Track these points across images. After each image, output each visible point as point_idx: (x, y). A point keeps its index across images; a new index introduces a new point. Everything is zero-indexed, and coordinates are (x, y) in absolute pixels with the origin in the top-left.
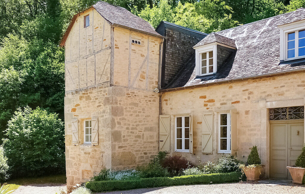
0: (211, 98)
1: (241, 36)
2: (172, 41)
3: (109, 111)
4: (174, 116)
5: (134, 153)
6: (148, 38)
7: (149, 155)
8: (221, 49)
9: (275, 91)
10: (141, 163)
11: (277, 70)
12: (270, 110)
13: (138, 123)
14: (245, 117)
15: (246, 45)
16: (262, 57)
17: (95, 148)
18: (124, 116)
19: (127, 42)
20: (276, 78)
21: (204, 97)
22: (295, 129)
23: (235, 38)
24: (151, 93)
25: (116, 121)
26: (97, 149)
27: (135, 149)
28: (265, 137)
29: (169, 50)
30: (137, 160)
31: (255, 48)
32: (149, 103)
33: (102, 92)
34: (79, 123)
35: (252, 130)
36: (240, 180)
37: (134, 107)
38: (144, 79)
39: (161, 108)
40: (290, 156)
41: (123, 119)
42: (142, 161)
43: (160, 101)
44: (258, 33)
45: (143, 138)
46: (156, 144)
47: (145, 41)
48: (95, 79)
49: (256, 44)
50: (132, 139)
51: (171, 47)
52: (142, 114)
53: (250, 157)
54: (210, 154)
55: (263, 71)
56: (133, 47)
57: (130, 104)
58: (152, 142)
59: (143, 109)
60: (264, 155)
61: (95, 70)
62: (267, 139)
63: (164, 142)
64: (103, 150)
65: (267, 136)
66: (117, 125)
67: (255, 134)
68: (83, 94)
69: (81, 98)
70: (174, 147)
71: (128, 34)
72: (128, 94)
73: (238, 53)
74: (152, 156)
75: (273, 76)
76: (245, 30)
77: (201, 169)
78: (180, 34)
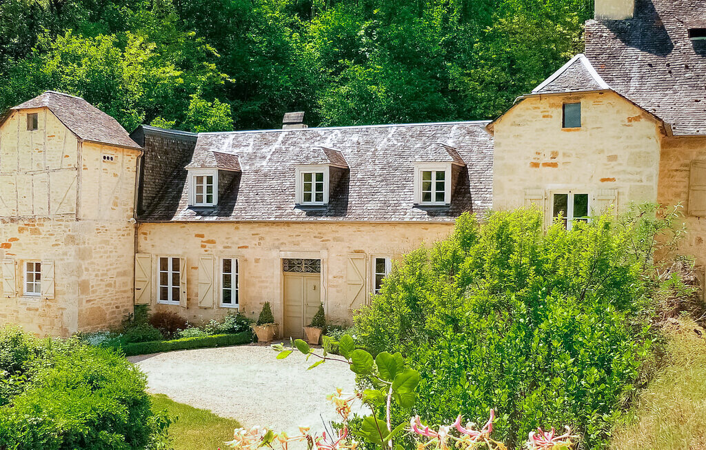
0: (211, 238)
1: (245, 150)
2: (152, 151)
3: (73, 253)
4: (157, 256)
5: (104, 307)
6: (123, 151)
7: (122, 309)
8: (223, 175)
9: (290, 239)
10: (112, 321)
11: (292, 217)
12: (284, 260)
13: (109, 267)
14: (255, 266)
15: (254, 168)
16: (275, 192)
17: (48, 303)
18: (92, 260)
19: (97, 159)
20: (291, 225)
21: (202, 236)
22: (311, 283)
23: (238, 151)
24: (125, 224)
25: (83, 266)
26: (51, 304)
27: (105, 303)
28: (279, 292)
29: (149, 165)
30: (108, 317)
31: (266, 175)
32: (122, 237)
33: (63, 227)
34: (17, 266)
35: (263, 282)
36: (252, 341)
37: (104, 245)
38: (117, 206)
39: (136, 243)
40: (306, 312)
41: (93, 263)
42: (112, 318)
43: (136, 234)
44: (269, 152)
45: (115, 287)
46: (130, 294)
47: (119, 156)
48: (49, 207)
49: (266, 170)
50: (102, 288)
51: (151, 159)
52: (114, 254)
53: (261, 314)
54: (210, 308)
55: (277, 214)
56: (105, 166)
57: (100, 243)
58: (125, 292)
59: (115, 248)
60: (277, 312)
61: (49, 195)
62: (281, 293)
63: (141, 291)
64: (63, 306)
65: (281, 289)
66: (85, 273)
67: (267, 287)
68: (25, 225)
69: (21, 230)
70: (156, 297)
71: (99, 149)
72: (97, 229)
73: (243, 177)
74: (126, 310)
75: (288, 223)
76: (251, 141)
77: (202, 329)
78: (162, 139)
